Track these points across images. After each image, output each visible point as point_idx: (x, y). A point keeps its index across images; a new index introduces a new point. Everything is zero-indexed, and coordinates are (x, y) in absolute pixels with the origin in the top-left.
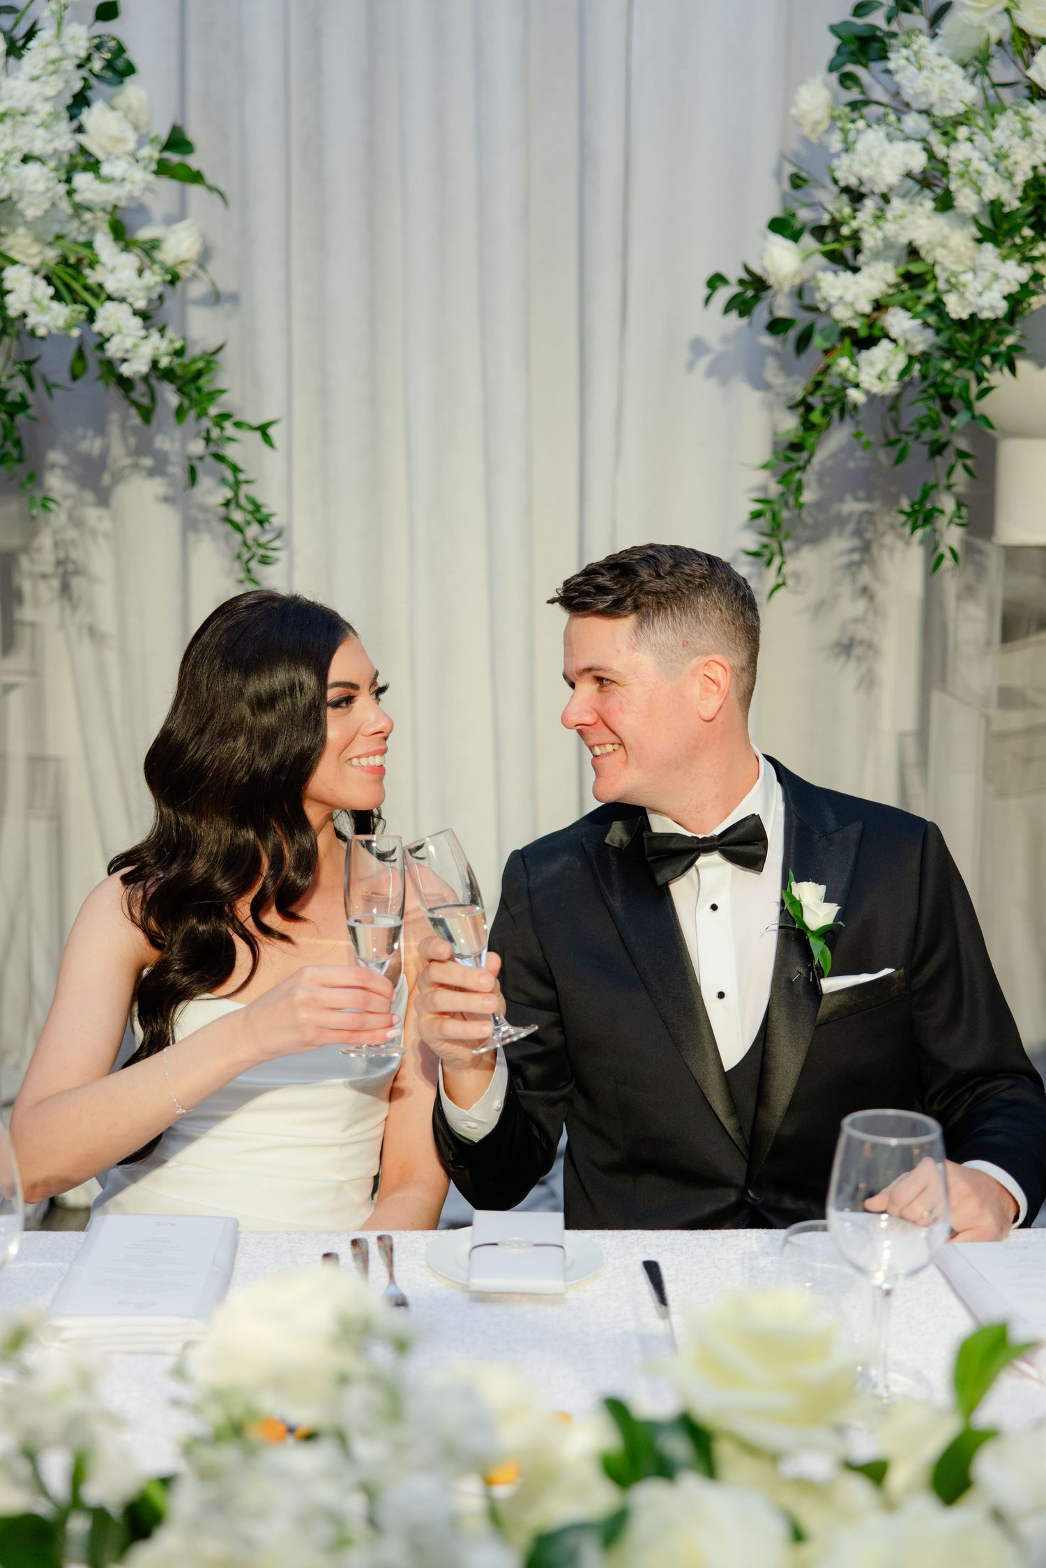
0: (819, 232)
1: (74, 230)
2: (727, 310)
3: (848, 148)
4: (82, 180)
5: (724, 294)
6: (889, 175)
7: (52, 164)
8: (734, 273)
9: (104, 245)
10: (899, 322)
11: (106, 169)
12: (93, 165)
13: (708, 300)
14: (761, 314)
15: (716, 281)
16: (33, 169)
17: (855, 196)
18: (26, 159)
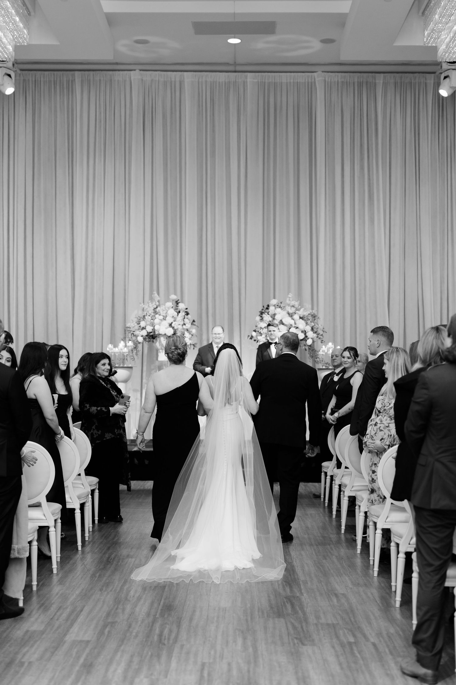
0: (258, 331)
1: (183, 331)
2: (250, 339)
3: (259, 324)
4: (184, 326)
5: (249, 337)
6: (263, 327)
7: (181, 325)
8: (250, 336)
9: (186, 333)
12: (185, 325)
13: (248, 338)
14: (253, 339)
15: (249, 336)
17: (261, 328)
18: (179, 325)
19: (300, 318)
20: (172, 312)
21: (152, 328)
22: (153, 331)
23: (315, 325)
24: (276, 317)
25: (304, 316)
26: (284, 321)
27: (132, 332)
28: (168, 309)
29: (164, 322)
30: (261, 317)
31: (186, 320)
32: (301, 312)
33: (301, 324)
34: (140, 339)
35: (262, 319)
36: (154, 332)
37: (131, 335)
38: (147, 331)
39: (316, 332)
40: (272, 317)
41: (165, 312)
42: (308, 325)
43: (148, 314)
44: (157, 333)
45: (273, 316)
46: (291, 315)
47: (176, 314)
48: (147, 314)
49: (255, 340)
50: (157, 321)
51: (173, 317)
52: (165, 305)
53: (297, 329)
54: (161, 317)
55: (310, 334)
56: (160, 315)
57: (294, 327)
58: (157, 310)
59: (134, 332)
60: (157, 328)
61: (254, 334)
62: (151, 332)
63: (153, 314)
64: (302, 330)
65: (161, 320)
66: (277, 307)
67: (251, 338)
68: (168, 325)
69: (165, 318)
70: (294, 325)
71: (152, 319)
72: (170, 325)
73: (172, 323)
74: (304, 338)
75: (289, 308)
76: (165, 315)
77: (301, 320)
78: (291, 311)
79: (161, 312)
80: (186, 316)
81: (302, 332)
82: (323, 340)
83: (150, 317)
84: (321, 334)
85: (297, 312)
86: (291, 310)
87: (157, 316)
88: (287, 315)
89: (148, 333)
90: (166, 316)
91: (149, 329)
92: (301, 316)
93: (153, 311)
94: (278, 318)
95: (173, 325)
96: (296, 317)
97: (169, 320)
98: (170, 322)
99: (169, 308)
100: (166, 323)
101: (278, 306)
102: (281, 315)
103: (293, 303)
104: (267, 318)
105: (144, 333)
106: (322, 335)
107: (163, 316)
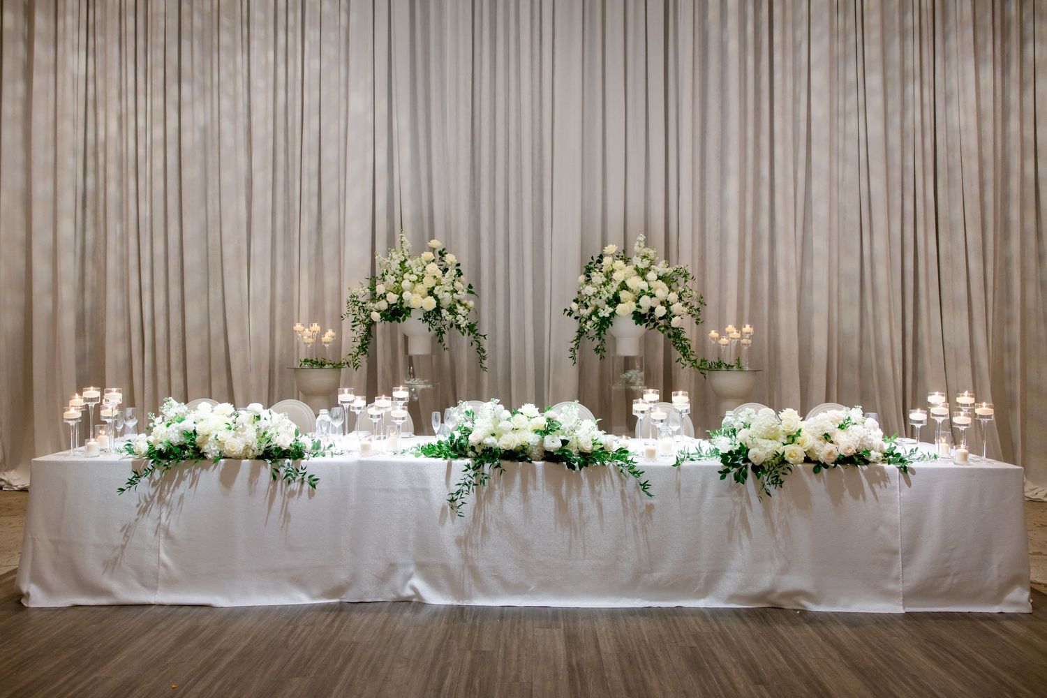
1: (453, 303)
3: (583, 289)
4: (455, 294)
6: (591, 293)
7: (449, 292)
9: (458, 306)
10: (594, 318)
11: (459, 293)
12: (456, 292)
16: (447, 293)
17: (587, 296)
18: (446, 291)
19: (659, 278)
20: (433, 269)
21: (398, 296)
22: (399, 302)
23: (684, 291)
24: (615, 276)
25: (667, 274)
26: (629, 283)
27: (360, 304)
28: (425, 264)
29: (419, 287)
30: (588, 276)
31: (457, 284)
32: (661, 268)
33: (661, 290)
34: (376, 316)
35: (588, 281)
36: (402, 303)
37: (359, 310)
38: (387, 302)
39: (686, 304)
40: (607, 277)
41: (420, 268)
42: (673, 291)
43: (390, 272)
44: (405, 306)
45: (609, 276)
46: (642, 273)
47: (441, 272)
48: (387, 272)
49: (576, 318)
50: (406, 284)
51: (435, 277)
52: (420, 256)
53: (653, 298)
54: (414, 278)
55: (677, 307)
56: (412, 273)
57: (648, 294)
58: (407, 264)
59: (365, 303)
60: (406, 295)
61: (575, 306)
62: (396, 304)
63: (398, 272)
64: (662, 300)
65: (413, 282)
66: (617, 258)
67: (570, 314)
68: (425, 292)
69: (420, 279)
70: (647, 290)
71: (397, 282)
72: (431, 292)
73: (433, 288)
74: (666, 314)
75: (639, 259)
76: (421, 274)
77: (660, 281)
78: (641, 266)
79: (414, 270)
80: (457, 278)
81: (662, 303)
82: (698, 319)
83: (393, 278)
84: (696, 307)
85: (653, 266)
86: (643, 265)
87: (406, 275)
88: (635, 272)
89: (389, 304)
90: (423, 277)
91: (393, 298)
92: (661, 274)
93: (399, 267)
94: (618, 276)
95: (435, 292)
96: (651, 276)
97: (429, 282)
98: (431, 287)
99: (428, 262)
100: (422, 288)
101: (618, 256)
102: (622, 272)
103: (646, 251)
104: (597, 278)
105: (383, 305)
106: (698, 309)
107: (417, 275)
